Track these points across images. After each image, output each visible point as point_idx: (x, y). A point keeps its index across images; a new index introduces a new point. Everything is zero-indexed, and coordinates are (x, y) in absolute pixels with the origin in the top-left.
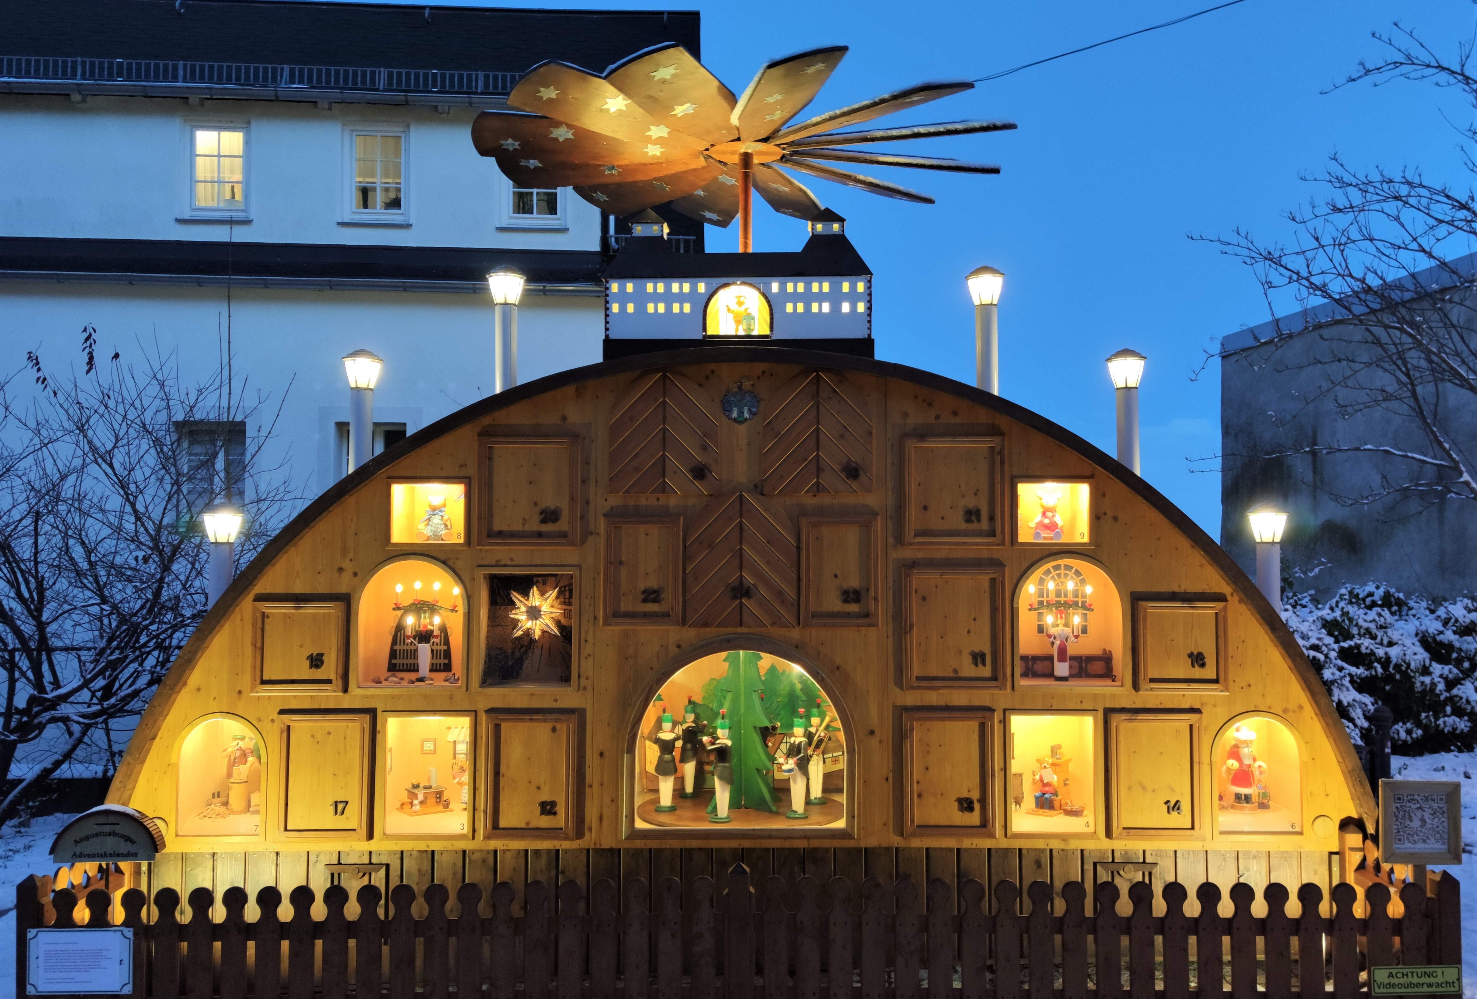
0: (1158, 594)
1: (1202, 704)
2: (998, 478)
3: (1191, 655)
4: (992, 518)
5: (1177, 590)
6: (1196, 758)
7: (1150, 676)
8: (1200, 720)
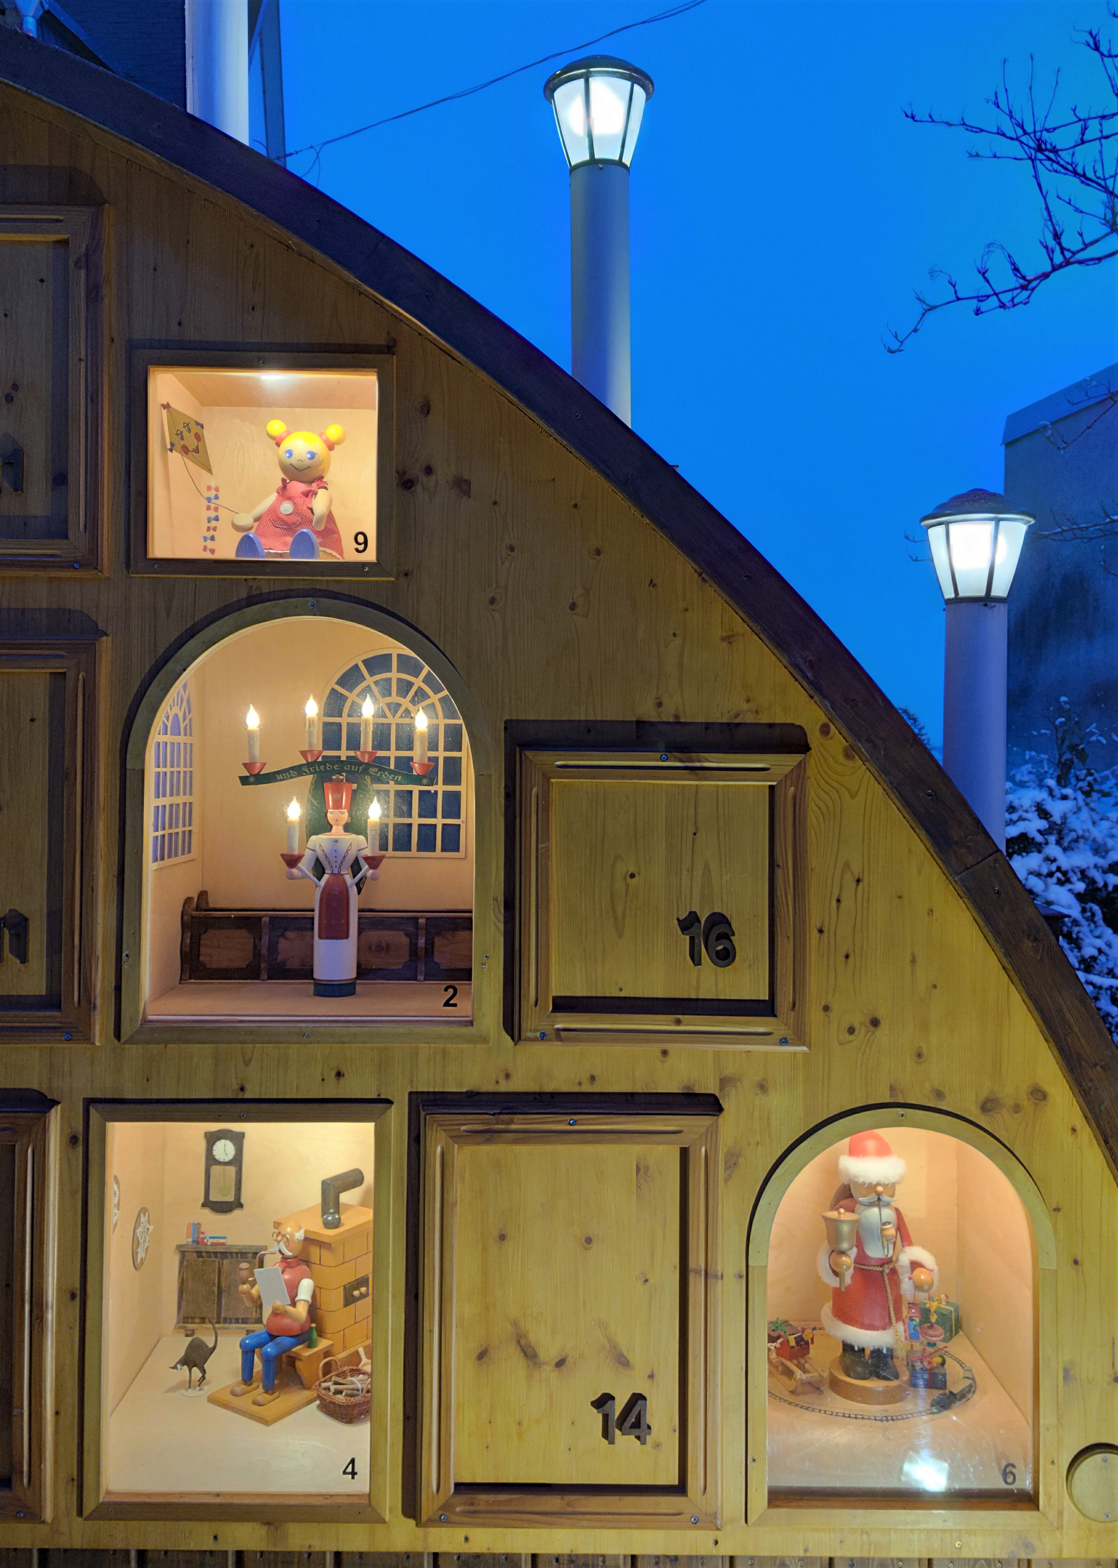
0: (590, 726)
1: (724, 1082)
2: (80, 346)
3: (688, 923)
4: (60, 479)
5: (649, 713)
6: (697, 1260)
7: (557, 989)
8: (712, 1135)
